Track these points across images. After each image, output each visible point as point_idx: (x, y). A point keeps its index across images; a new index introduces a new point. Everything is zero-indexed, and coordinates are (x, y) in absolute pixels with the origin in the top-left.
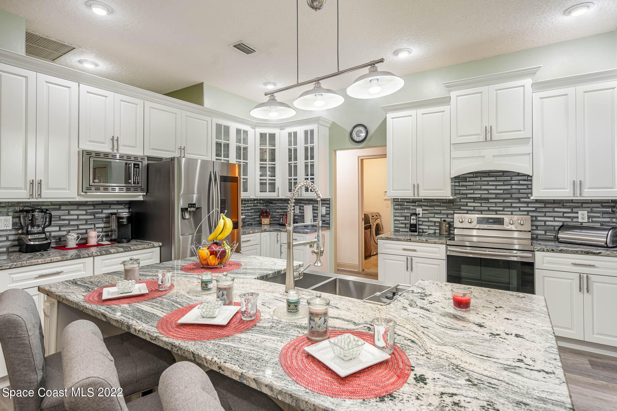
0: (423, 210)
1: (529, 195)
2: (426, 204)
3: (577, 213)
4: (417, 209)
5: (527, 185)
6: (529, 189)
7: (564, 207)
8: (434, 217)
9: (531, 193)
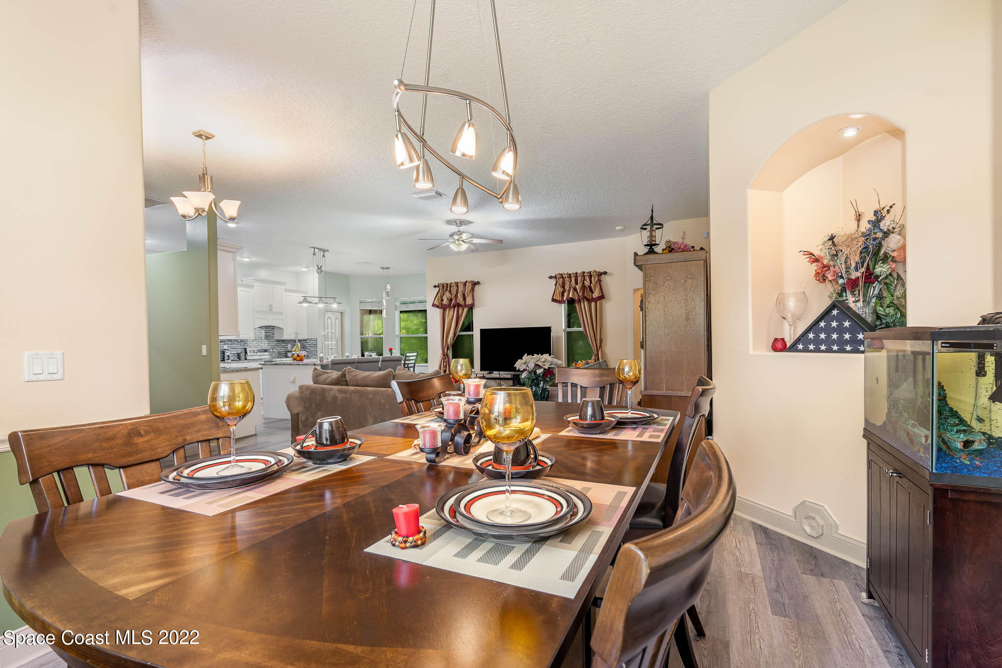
0: (229, 347)
1: (273, 338)
2: (231, 343)
3: (287, 345)
7: (284, 343)
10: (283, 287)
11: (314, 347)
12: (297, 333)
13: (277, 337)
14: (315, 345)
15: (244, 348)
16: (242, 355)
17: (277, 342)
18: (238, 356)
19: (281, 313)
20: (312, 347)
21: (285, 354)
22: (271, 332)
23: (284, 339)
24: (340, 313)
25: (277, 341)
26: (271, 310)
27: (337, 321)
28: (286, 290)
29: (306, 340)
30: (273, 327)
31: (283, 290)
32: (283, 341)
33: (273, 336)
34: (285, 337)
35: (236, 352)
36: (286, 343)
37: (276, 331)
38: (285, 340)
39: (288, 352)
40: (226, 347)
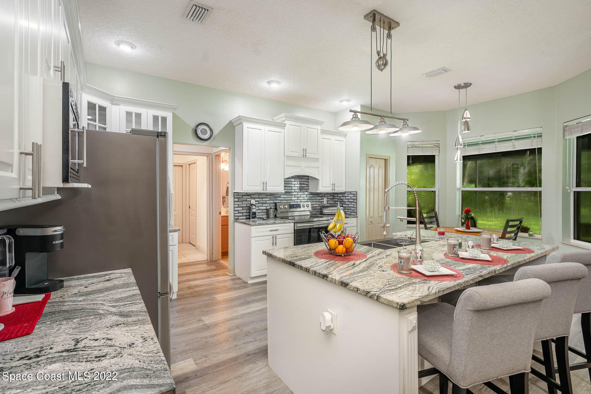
0: (256, 201)
1: (308, 190)
2: (257, 196)
3: (323, 199)
4: (252, 201)
5: (307, 184)
6: (308, 187)
7: (319, 196)
8: (262, 206)
9: (308, 189)
10: (319, 127)
11: (353, 202)
12: (334, 185)
13: (312, 190)
14: (354, 199)
15: (274, 203)
16: (271, 212)
17: (312, 196)
18: (267, 212)
19: (317, 160)
20: (351, 202)
21: (321, 209)
22: (305, 183)
23: (318, 192)
24: (383, 161)
25: (312, 194)
26: (304, 156)
27: (380, 169)
28: (323, 132)
29: (345, 193)
30: (307, 178)
31: (319, 131)
32: (318, 194)
33: (307, 188)
34: (322, 189)
35: (265, 208)
36: (321, 197)
37: (311, 183)
38: (321, 193)
39: (324, 207)
40: (253, 202)
